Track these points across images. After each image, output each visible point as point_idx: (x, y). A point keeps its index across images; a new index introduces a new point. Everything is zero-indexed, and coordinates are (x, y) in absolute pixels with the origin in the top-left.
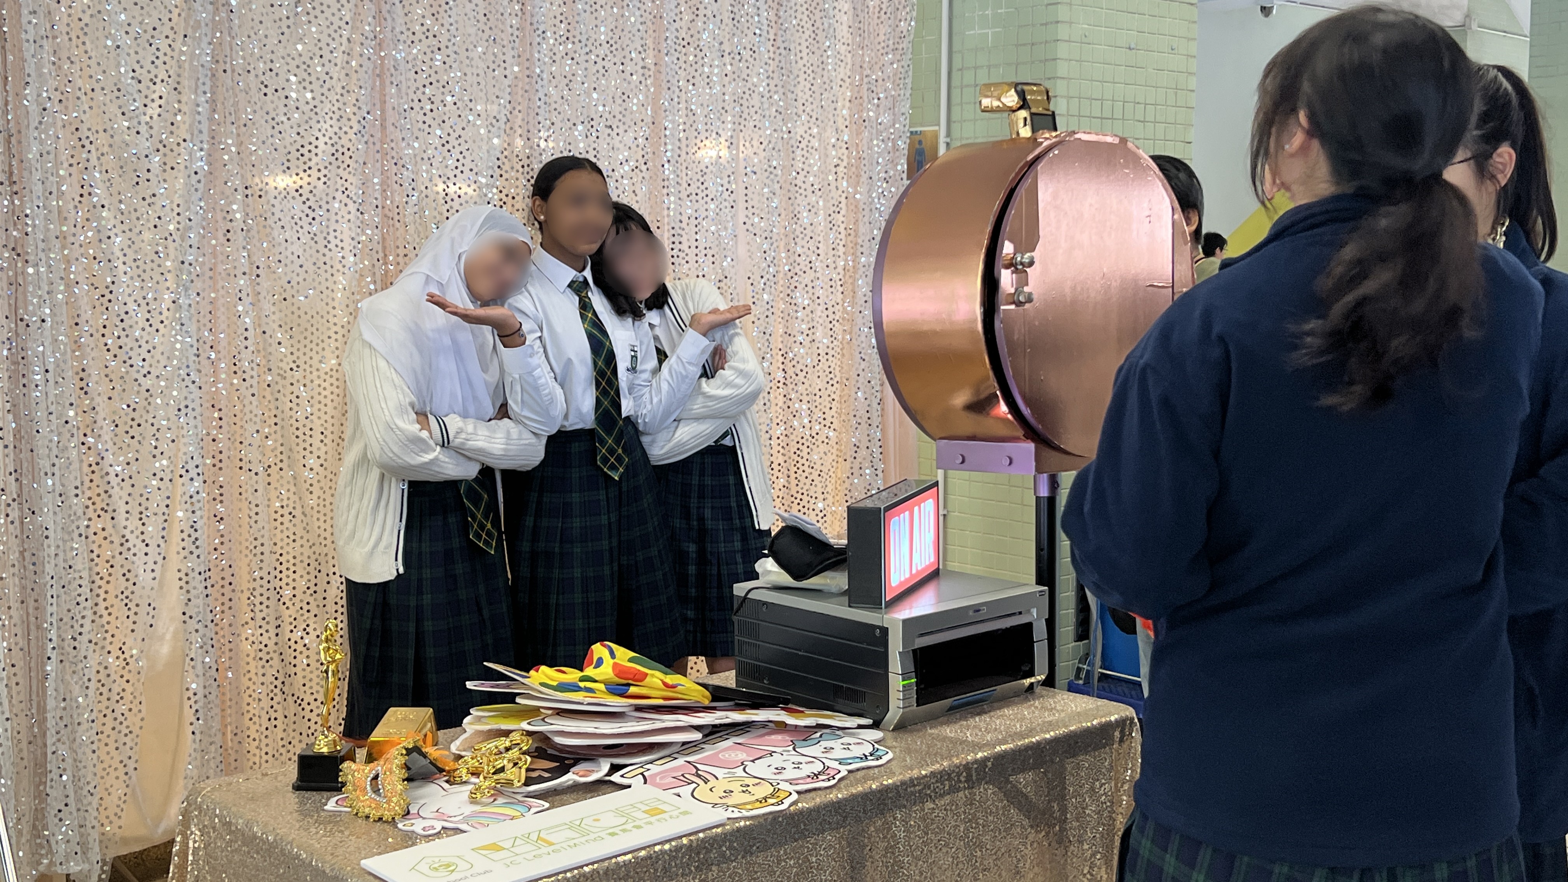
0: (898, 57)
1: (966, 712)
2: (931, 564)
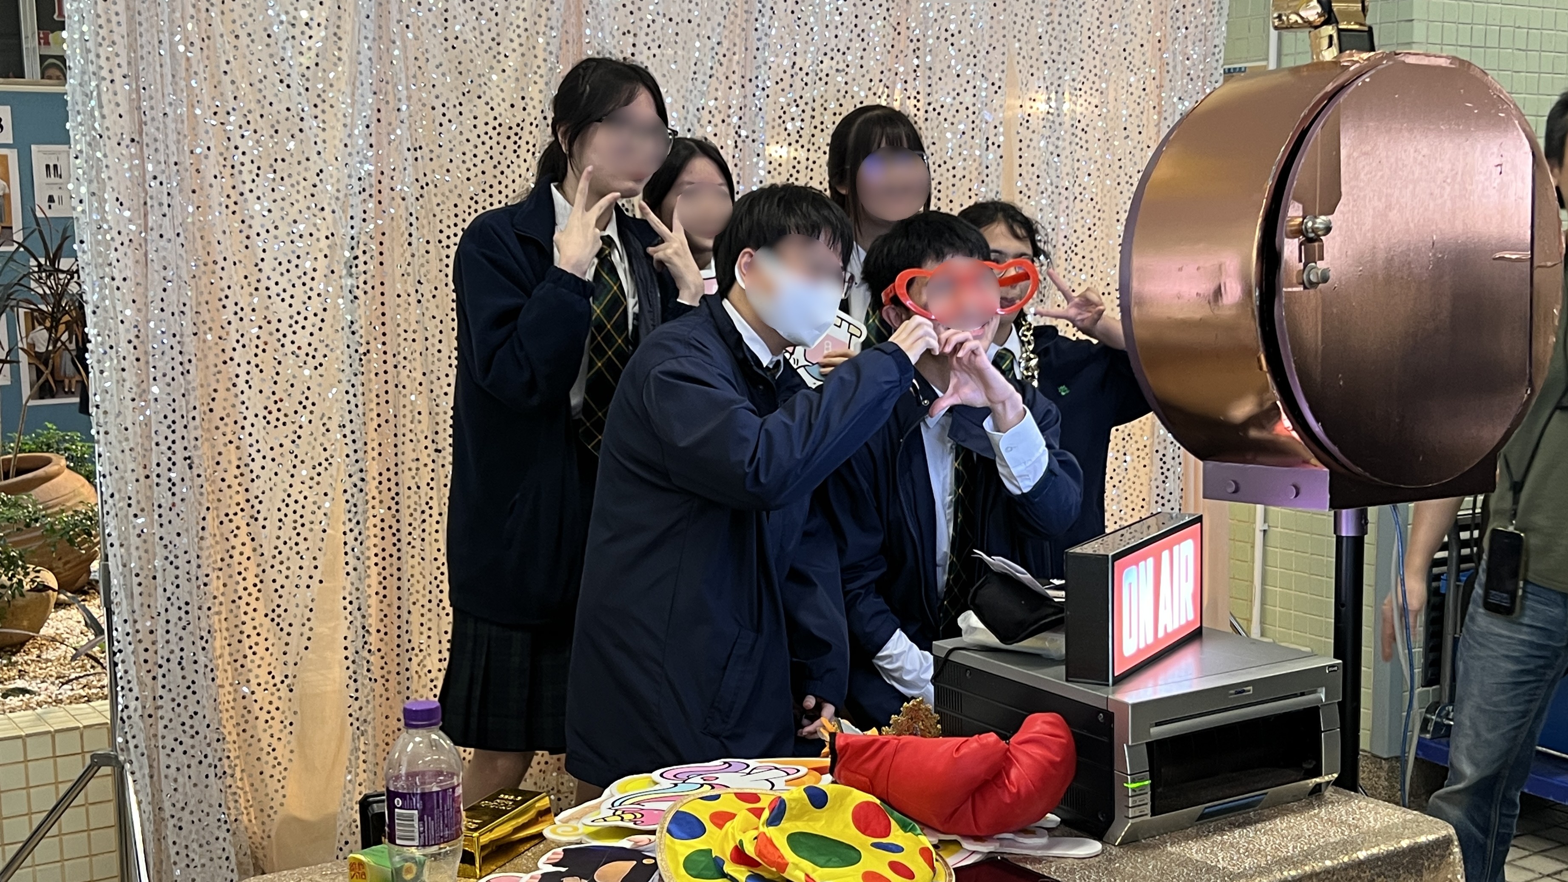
1: (1224, 821)
2: (1188, 623)
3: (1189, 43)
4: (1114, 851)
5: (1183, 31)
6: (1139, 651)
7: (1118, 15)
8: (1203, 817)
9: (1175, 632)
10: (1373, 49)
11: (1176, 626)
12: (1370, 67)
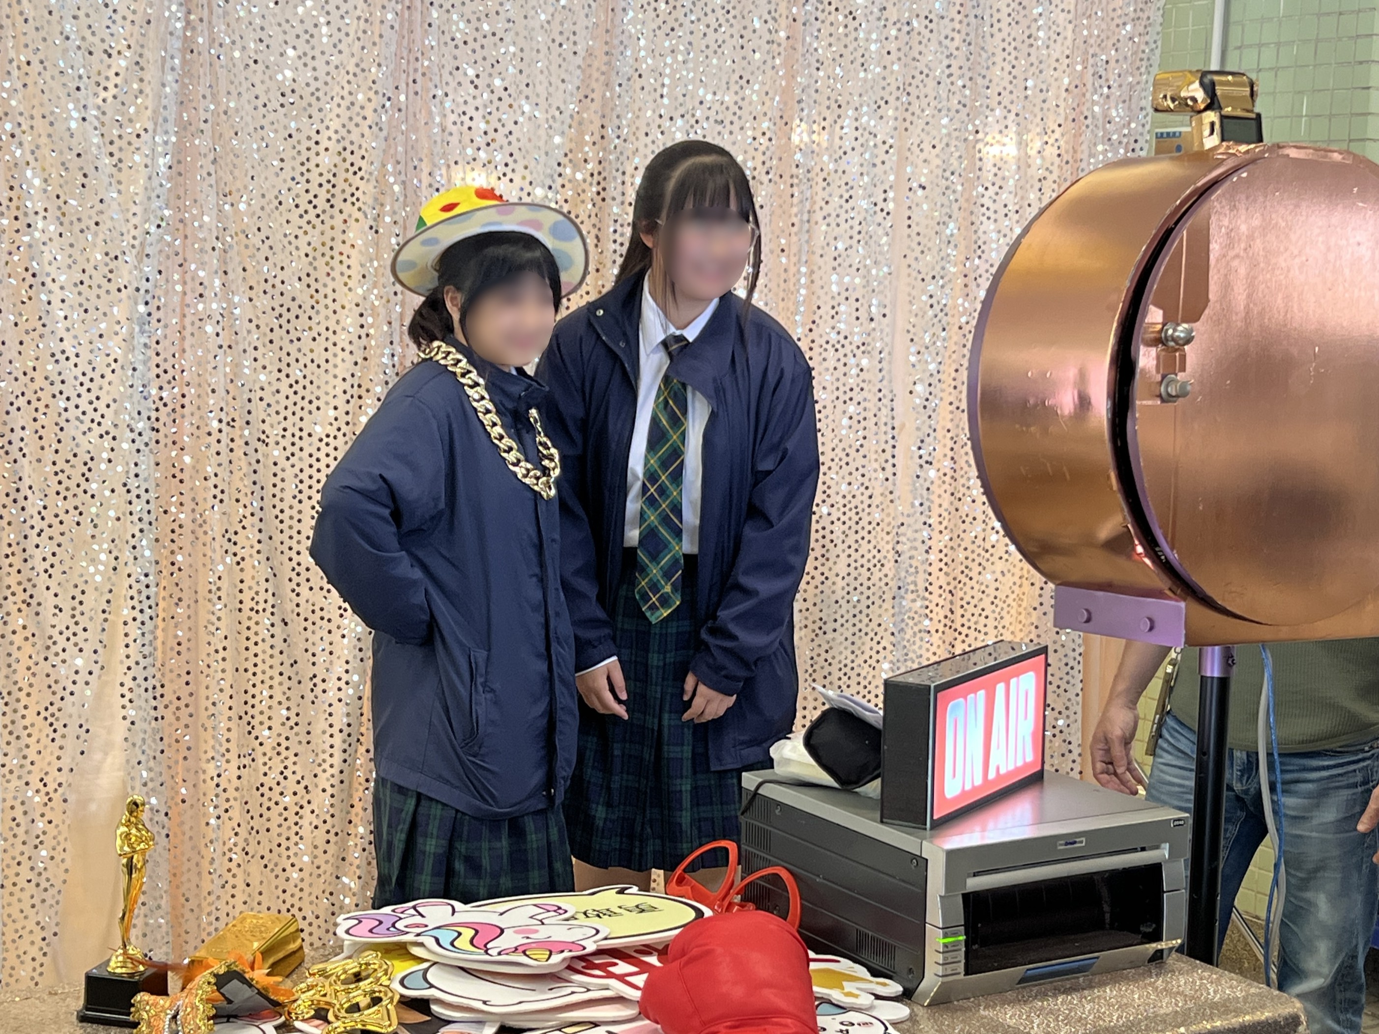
0: (1141, 29)
1: (1048, 986)
2: (1026, 765)
3: (1113, 104)
4: (920, 1011)
5: (1106, 90)
6: (964, 793)
7: (1033, 68)
8: (1023, 980)
9: (1009, 774)
10: (1260, 140)
11: (1011, 767)
12: (1250, 162)
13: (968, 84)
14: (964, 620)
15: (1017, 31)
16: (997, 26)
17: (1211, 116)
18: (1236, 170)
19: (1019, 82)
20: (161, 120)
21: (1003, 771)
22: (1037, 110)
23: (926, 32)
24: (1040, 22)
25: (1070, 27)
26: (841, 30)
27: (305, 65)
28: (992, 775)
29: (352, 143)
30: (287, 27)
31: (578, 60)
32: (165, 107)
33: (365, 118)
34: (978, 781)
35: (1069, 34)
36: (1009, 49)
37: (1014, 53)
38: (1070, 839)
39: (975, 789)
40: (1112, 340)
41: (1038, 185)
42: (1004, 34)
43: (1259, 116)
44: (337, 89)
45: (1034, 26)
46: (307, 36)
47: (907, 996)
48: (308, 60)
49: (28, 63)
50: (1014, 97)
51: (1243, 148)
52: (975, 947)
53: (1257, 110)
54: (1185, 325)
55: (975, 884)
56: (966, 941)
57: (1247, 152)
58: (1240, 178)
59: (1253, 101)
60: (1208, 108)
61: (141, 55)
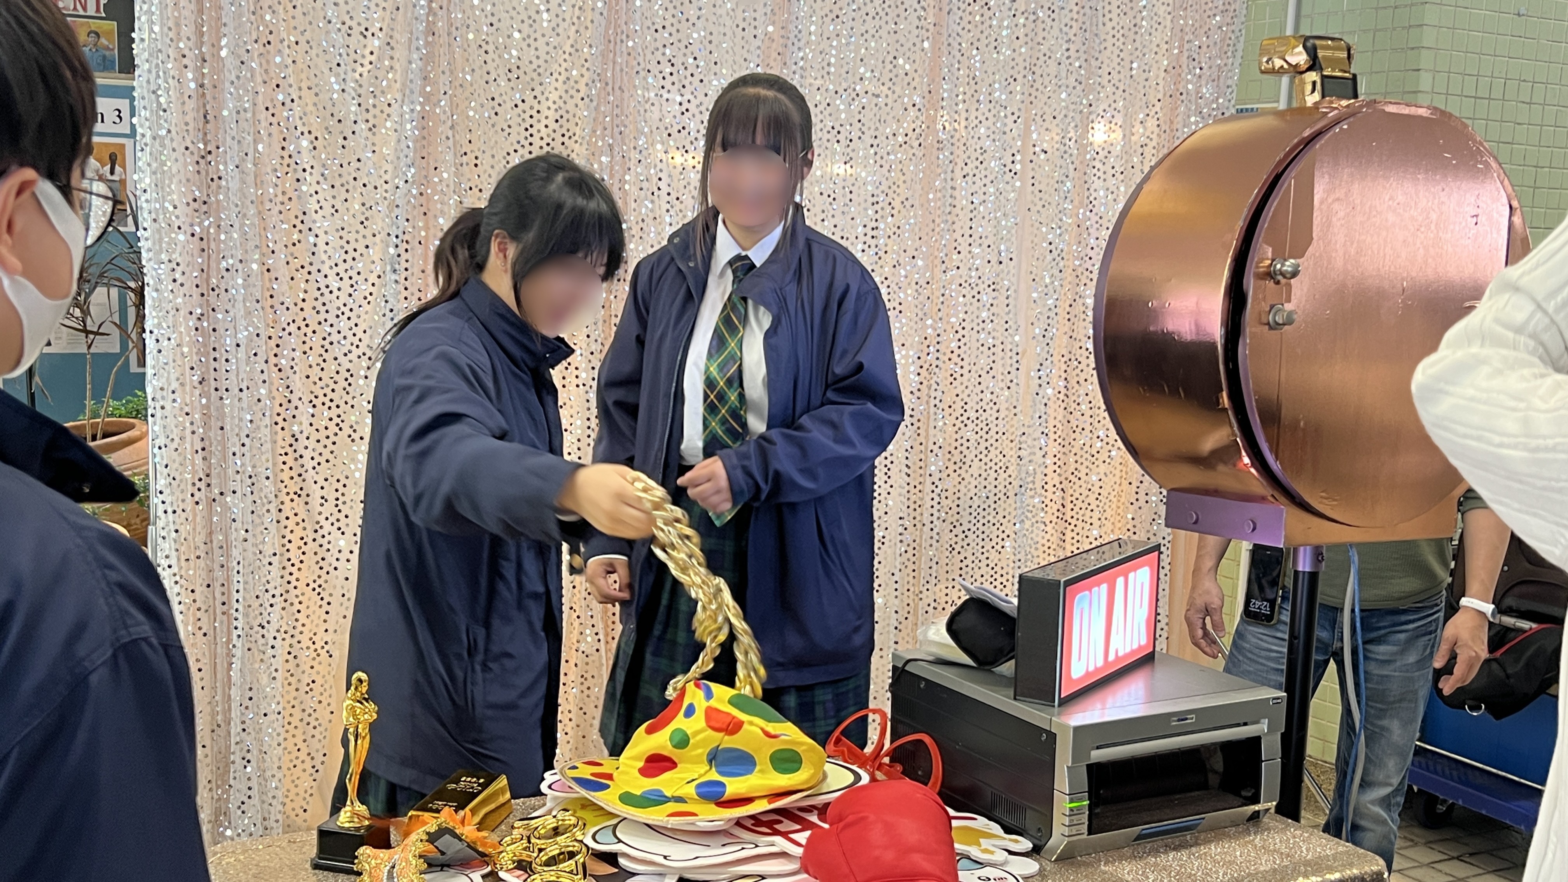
1: (1159, 844)
2: (1141, 647)
3: (1203, 83)
4: (1049, 867)
5: (1198, 71)
6: (1088, 674)
7: (1138, 52)
8: (1139, 839)
9: (1126, 656)
10: (1356, 96)
11: (1128, 650)
12: (1350, 114)
13: (1084, 65)
14: (1073, 513)
15: (1126, 21)
16: (1108, 16)
17: (1313, 76)
18: (1337, 122)
19: (1126, 63)
20: (407, 92)
21: (1121, 654)
22: (1140, 87)
23: (1049, 21)
24: (1144, 13)
25: (1169, 17)
26: (978, 18)
27: (529, 46)
28: (1111, 657)
29: (567, 112)
30: (514, 13)
31: (758, 42)
32: (411, 81)
33: (578, 91)
34: (1100, 663)
35: (1168, 23)
36: (1118, 36)
37: (1122, 40)
38: (1182, 716)
39: (1097, 670)
40: (1226, 273)
41: (1141, 150)
42: (1114, 23)
43: (1355, 76)
44: (556, 66)
45: (1139, 16)
46: (531, 22)
47: (1036, 851)
48: (531, 41)
49: (297, 43)
50: (1122, 76)
51: (1344, 103)
52: (1098, 810)
53: (1352, 71)
54: (1292, 261)
55: (1098, 755)
56: (1090, 805)
57: (1348, 106)
58: (1341, 129)
59: (1350, 63)
60: (1310, 69)
61: (391, 37)
